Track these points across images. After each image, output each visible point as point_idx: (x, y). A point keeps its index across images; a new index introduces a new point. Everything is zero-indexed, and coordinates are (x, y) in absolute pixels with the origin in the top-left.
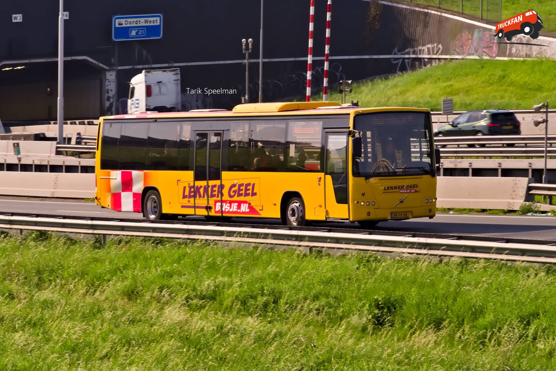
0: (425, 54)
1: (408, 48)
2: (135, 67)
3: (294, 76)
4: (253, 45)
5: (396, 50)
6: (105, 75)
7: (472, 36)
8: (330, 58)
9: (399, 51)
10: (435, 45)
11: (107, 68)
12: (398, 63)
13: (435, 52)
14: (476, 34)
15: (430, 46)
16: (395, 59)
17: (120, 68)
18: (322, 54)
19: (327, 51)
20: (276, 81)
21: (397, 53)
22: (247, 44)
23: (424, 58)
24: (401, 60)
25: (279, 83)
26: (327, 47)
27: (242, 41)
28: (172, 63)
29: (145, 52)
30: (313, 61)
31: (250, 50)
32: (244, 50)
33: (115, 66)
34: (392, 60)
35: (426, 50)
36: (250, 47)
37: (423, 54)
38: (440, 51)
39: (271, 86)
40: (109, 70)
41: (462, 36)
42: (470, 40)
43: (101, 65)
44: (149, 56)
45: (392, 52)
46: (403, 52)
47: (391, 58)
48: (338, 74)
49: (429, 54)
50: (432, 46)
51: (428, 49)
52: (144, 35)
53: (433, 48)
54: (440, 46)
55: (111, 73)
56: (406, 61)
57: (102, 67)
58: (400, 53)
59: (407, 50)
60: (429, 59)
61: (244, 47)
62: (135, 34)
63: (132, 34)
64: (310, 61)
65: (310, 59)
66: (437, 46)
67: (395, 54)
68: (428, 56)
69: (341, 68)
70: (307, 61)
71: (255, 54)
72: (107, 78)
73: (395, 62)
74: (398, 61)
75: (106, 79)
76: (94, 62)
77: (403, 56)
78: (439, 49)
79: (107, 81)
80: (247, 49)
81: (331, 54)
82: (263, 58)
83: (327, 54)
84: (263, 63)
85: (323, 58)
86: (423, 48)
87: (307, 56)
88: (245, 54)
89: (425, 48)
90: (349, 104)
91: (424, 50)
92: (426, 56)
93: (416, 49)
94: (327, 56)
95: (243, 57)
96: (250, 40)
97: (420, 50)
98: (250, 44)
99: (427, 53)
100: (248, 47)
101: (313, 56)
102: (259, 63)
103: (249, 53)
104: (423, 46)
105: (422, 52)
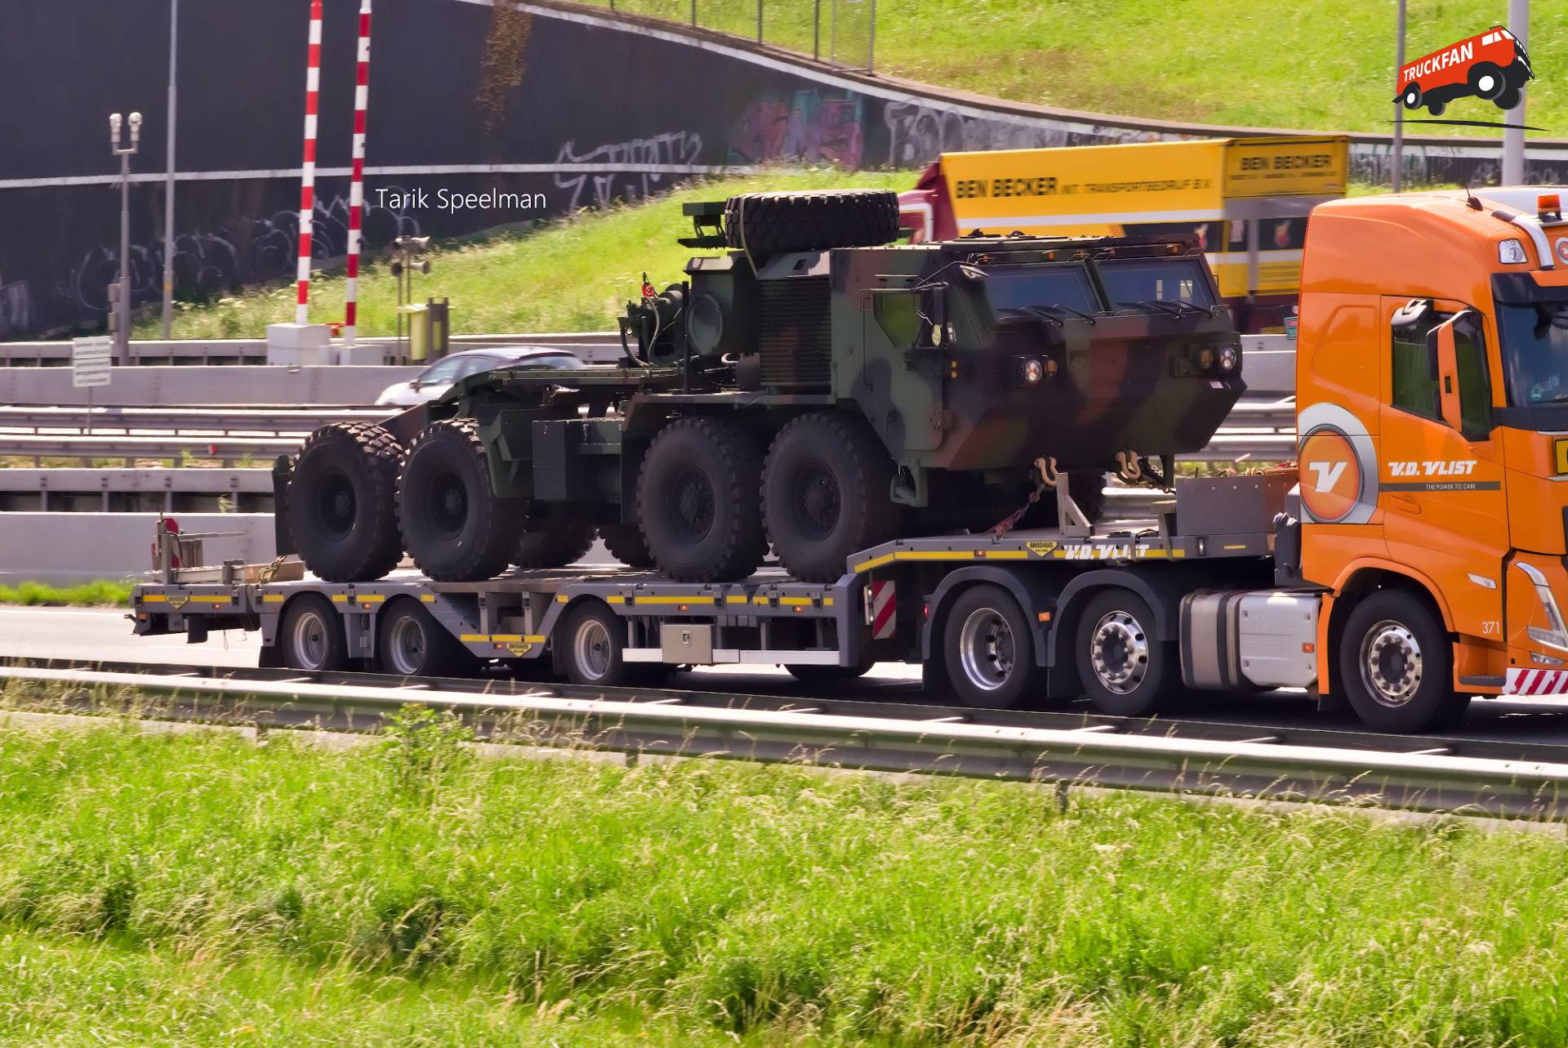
0: (654, 162)
1: (602, 144)
3: (268, 223)
4: (143, 130)
5: (568, 148)
7: (790, 110)
8: (367, 171)
9: (576, 153)
10: (682, 135)
12: (574, 188)
13: (683, 155)
14: (801, 103)
15: (666, 138)
16: (566, 176)
18: (345, 159)
19: (358, 152)
20: (218, 239)
21: (571, 157)
22: (125, 128)
23: (648, 174)
24: (583, 178)
25: (225, 242)
26: (359, 139)
27: (109, 120)
30: (317, 179)
31: (135, 145)
32: (115, 146)
34: (557, 177)
35: (655, 149)
36: (135, 137)
37: (646, 162)
38: (696, 153)
39: (201, 253)
41: (760, 111)
42: (783, 122)
45: (557, 155)
46: (589, 156)
47: (552, 174)
48: (400, 219)
49: (664, 160)
50: (674, 138)
51: (662, 145)
53: (676, 144)
54: (696, 139)
56: (598, 180)
58: (578, 159)
59: (599, 151)
60: (664, 175)
61: (116, 138)
64: (308, 182)
65: (308, 173)
66: (688, 138)
67: (566, 160)
68: (663, 168)
70: (299, 180)
71: (149, 157)
73: (565, 185)
74: (572, 183)
77: (588, 168)
78: (694, 146)
80: (125, 142)
81: (370, 160)
82: (178, 169)
83: (357, 160)
84: (179, 184)
85: (348, 171)
86: (647, 144)
87: (300, 166)
88: (120, 157)
89: (653, 144)
90: (420, 306)
91: (648, 150)
92: (655, 169)
93: (625, 146)
94: (358, 165)
95: (113, 167)
96: (135, 116)
97: (638, 150)
98: (135, 128)
99: (657, 159)
100: (129, 137)
101: (318, 166)
102: (164, 183)
103: (131, 156)
104: (646, 138)
105: (641, 156)
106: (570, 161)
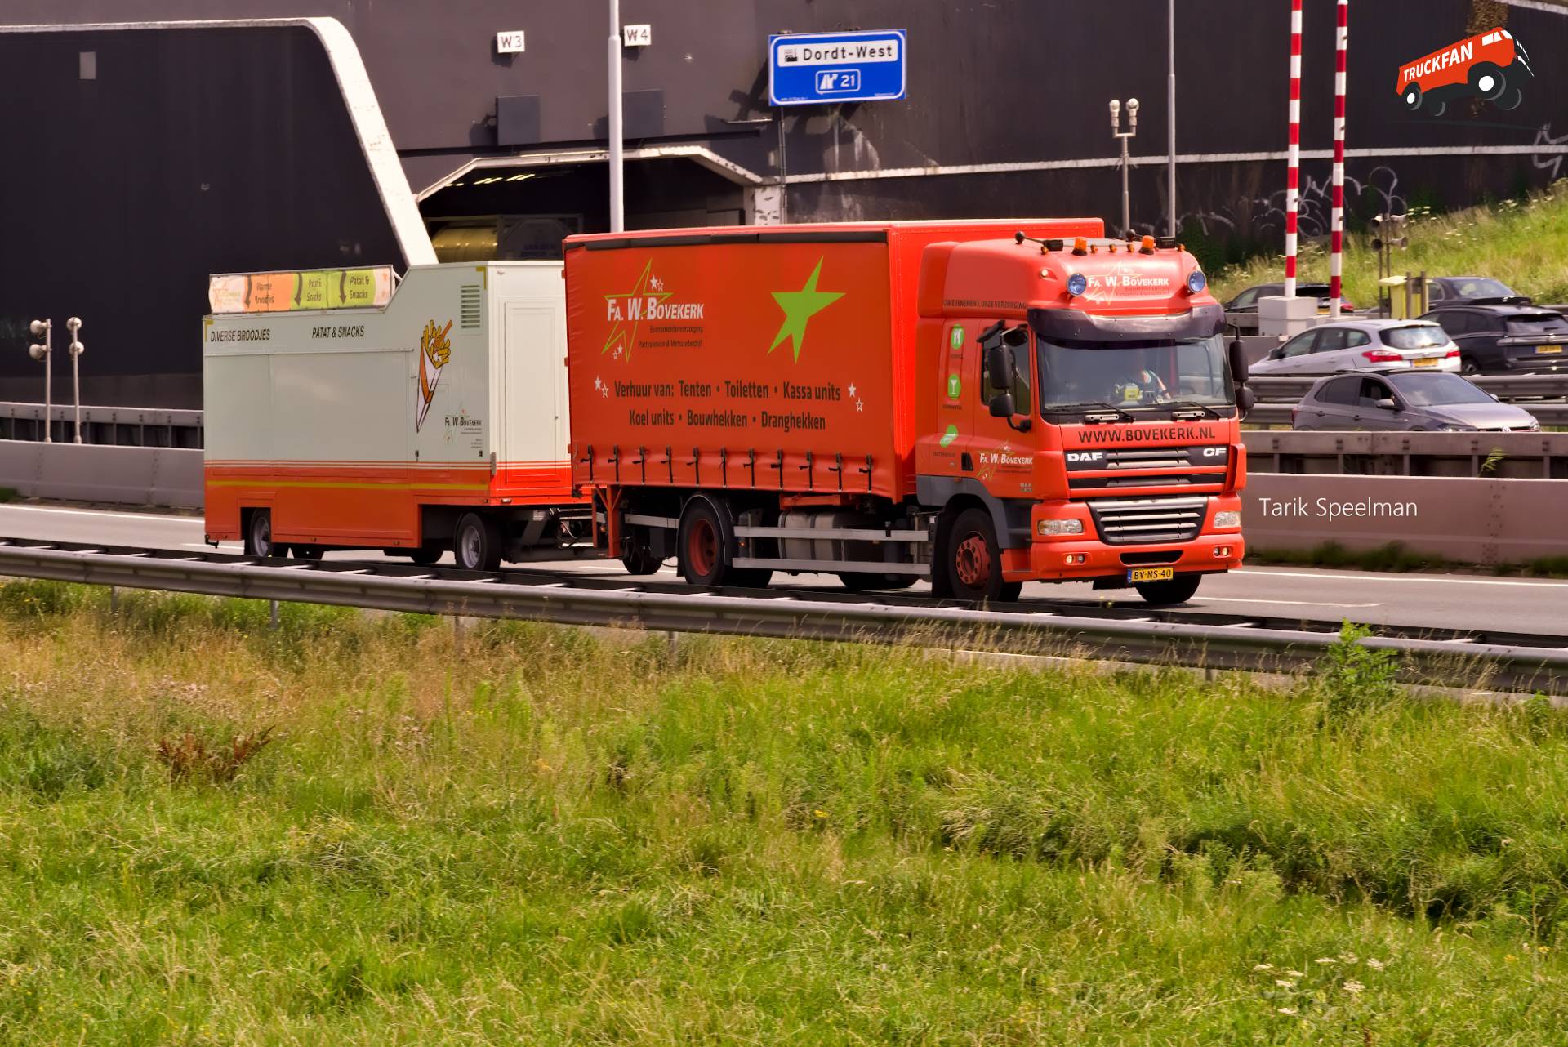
2: (833, 176)
3: (1266, 202)
4: (1139, 114)
5: (1545, 131)
6: (753, 198)
8: (1349, 153)
9: (1552, 136)
11: (757, 179)
12: (1551, 167)
16: (1543, 157)
17: (791, 179)
18: (1327, 142)
19: (1340, 136)
20: (1218, 217)
21: (1547, 139)
22: (1124, 114)
24: (1559, 159)
25: (1226, 220)
26: (1340, 122)
27: (1109, 106)
28: (935, 166)
29: (859, 137)
30: (1302, 161)
31: (1134, 130)
32: (1116, 130)
33: (779, 175)
34: (1535, 158)
36: (1134, 122)
40: (763, 186)
43: (741, 171)
44: (871, 147)
45: (1535, 136)
46: (1564, 138)
47: (1530, 155)
48: (1389, 198)
52: (855, 87)
55: (769, 192)
57: (744, 177)
58: (1555, 141)
61: (1116, 123)
62: (830, 86)
63: (823, 87)
64: (1294, 163)
65: (1294, 155)
67: (1543, 142)
69: (1396, 181)
70: (1288, 161)
71: (1150, 141)
72: (758, 208)
73: (1542, 165)
74: (1549, 163)
75: (754, 211)
76: (723, 162)
77: (1563, 149)
79: (758, 215)
80: (1125, 127)
81: (1350, 143)
82: (1180, 152)
83: (1338, 143)
84: (1181, 166)
85: (1330, 154)
87: (1288, 149)
88: (1120, 139)
90: (1398, 279)
94: (1339, 147)
95: (1114, 149)
96: (1133, 102)
100: (1128, 121)
101: (1302, 149)
102: (1167, 165)
103: (1130, 139)
106: (1547, 143)
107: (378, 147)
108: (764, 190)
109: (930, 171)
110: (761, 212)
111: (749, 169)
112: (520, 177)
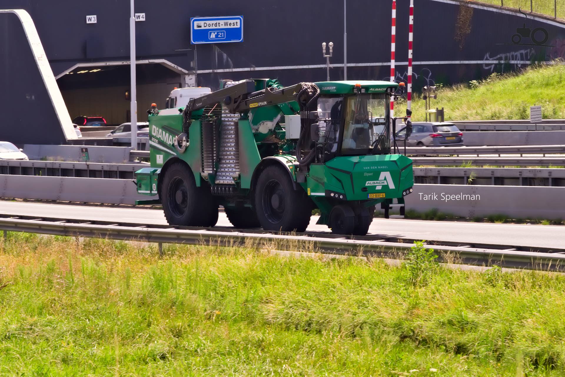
0: (518, 60)
1: (500, 54)
2: (216, 71)
4: (333, 48)
5: (488, 55)
6: (185, 79)
8: (414, 63)
9: (491, 57)
10: (529, 50)
11: (186, 72)
12: (490, 69)
13: (529, 57)
15: (523, 51)
16: (487, 65)
17: (199, 72)
18: (406, 59)
19: (410, 56)
21: (488, 58)
22: (328, 48)
23: (517, 64)
24: (493, 66)
26: (410, 52)
27: (322, 45)
28: (254, 67)
29: (225, 56)
30: (396, 66)
31: (331, 54)
32: (324, 54)
33: (194, 70)
34: (484, 65)
35: (519, 55)
36: (331, 51)
37: (516, 60)
38: (534, 57)
40: (188, 74)
41: (556, 42)
43: (180, 69)
44: (229, 60)
45: (484, 57)
46: (495, 58)
47: (482, 64)
48: (428, 80)
49: (522, 59)
50: (526, 51)
51: (521, 54)
52: (224, 37)
53: (526, 54)
54: (533, 52)
55: (191, 77)
57: (181, 71)
58: (491, 59)
59: (499, 56)
60: (522, 65)
61: (324, 51)
62: (214, 37)
63: (211, 37)
64: (393, 67)
65: (393, 64)
66: (530, 51)
67: (487, 59)
68: (522, 62)
69: (430, 74)
70: (390, 66)
71: (337, 58)
72: (186, 82)
73: (487, 68)
74: (489, 67)
75: (185, 84)
76: (173, 65)
77: (495, 62)
78: (533, 54)
80: (328, 52)
81: (415, 59)
82: (348, 62)
83: (410, 59)
84: (348, 68)
85: (407, 63)
86: (516, 54)
87: (390, 61)
88: (326, 58)
89: (518, 53)
90: (434, 110)
91: (516, 56)
92: (520, 62)
93: (508, 54)
94: (410, 61)
95: (324, 61)
96: (331, 43)
97: (513, 56)
98: (331, 48)
99: (520, 59)
100: (329, 51)
101: (396, 61)
102: (343, 67)
103: (329, 57)
104: (515, 52)
105: (514, 58)
106: (488, 60)
107: (41, 59)
108: (189, 76)
109: (252, 69)
110: (187, 84)
111: (183, 68)
112: (95, 71)
